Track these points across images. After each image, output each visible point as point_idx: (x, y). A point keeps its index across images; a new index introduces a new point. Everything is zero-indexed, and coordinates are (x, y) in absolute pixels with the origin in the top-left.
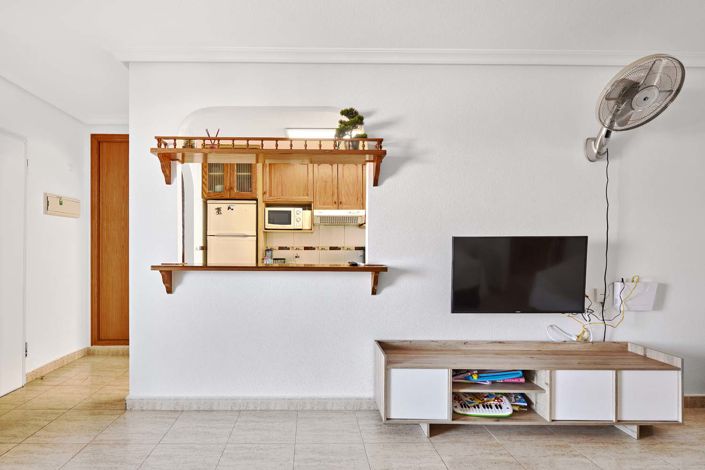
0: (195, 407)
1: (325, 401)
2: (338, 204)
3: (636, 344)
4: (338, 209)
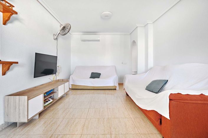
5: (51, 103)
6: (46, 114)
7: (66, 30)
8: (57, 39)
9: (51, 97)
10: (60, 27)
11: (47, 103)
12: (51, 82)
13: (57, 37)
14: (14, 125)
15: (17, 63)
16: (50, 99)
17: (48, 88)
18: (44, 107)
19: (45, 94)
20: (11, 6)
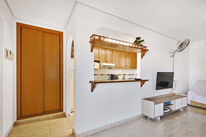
0: (100, 130)
1: (132, 118)
2: (106, 62)
3: (177, 93)
4: (106, 63)
5: (168, 112)
6: (165, 119)
7: (184, 46)
8: (173, 56)
9: (168, 107)
10: (177, 44)
11: (165, 111)
12: (168, 94)
13: (174, 54)
14: (146, 117)
15: (148, 80)
16: (168, 109)
17: (167, 99)
18: (164, 113)
19: (164, 104)
20: (145, 47)
